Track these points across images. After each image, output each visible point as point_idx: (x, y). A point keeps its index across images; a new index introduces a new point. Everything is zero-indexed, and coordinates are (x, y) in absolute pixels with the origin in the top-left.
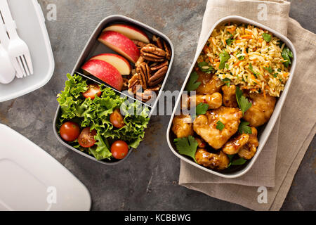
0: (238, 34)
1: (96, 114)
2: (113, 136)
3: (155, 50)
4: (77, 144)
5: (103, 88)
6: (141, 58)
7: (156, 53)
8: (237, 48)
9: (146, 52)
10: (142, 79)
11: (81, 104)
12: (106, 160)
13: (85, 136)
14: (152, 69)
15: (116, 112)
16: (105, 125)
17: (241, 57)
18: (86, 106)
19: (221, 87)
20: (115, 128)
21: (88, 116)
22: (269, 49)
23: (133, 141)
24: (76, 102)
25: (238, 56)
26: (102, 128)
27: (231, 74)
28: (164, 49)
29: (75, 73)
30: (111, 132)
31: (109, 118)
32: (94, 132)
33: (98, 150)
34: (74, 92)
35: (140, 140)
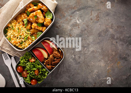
0: (18, 44)
1: (31, 68)
2: (33, 77)
3: (58, 54)
4: (21, 74)
5: (36, 60)
6: (52, 55)
7: (58, 55)
8: (20, 40)
9: (54, 53)
10: (50, 62)
11: (27, 62)
12: (28, 84)
13: (25, 73)
14: (55, 60)
15: (37, 70)
16: (32, 73)
17: (20, 36)
18: (29, 64)
19: (31, 30)
20: (35, 75)
21: (28, 68)
22: (11, 35)
23: (39, 81)
24: (26, 62)
25: (21, 37)
26: (31, 73)
27: (26, 32)
28: (61, 55)
29: (29, 52)
30: (33, 76)
31: (34, 71)
32: (28, 73)
33: (27, 79)
34: (27, 58)
35: (42, 81)
